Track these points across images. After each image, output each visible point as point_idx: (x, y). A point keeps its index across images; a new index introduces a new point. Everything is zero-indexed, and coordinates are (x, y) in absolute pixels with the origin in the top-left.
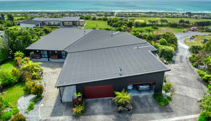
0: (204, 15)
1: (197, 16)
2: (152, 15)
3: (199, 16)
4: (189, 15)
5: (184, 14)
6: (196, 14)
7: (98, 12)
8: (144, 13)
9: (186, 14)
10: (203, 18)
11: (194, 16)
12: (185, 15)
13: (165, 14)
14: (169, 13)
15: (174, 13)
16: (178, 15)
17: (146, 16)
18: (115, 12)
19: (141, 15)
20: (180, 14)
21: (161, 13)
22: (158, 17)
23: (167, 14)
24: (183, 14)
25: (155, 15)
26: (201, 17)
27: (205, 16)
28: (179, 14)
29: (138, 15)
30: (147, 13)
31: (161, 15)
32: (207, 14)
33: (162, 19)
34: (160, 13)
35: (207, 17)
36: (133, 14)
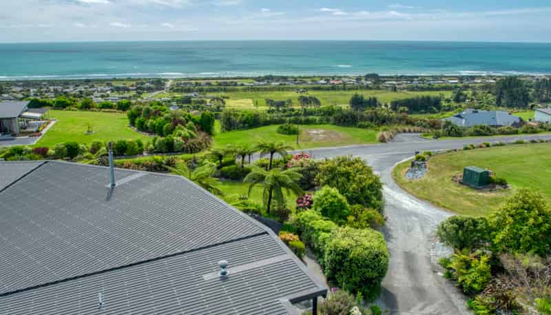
0: (412, 81)
1: (394, 82)
2: (274, 84)
3: (400, 82)
4: (373, 81)
5: (360, 79)
6: (392, 77)
7: (115, 79)
8: (252, 81)
9: (366, 80)
10: (412, 89)
11: (388, 83)
12: (363, 81)
13: (309, 81)
14: (322, 78)
15: (333, 78)
16: (344, 84)
17: (258, 87)
18: (166, 80)
19: (242, 85)
20: (350, 78)
21: (300, 77)
22: (292, 89)
23: (315, 81)
24: (358, 79)
25: (284, 83)
26: (404, 86)
27: (415, 83)
28: (346, 80)
29: (236, 85)
30: (259, 79)
31: (298, 83)
32: (420, 78)
33: (304, 95)
34: (295, 79)
35: (422, 85)
36: (220, 84)
